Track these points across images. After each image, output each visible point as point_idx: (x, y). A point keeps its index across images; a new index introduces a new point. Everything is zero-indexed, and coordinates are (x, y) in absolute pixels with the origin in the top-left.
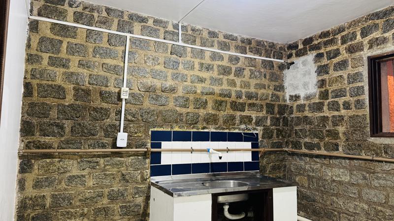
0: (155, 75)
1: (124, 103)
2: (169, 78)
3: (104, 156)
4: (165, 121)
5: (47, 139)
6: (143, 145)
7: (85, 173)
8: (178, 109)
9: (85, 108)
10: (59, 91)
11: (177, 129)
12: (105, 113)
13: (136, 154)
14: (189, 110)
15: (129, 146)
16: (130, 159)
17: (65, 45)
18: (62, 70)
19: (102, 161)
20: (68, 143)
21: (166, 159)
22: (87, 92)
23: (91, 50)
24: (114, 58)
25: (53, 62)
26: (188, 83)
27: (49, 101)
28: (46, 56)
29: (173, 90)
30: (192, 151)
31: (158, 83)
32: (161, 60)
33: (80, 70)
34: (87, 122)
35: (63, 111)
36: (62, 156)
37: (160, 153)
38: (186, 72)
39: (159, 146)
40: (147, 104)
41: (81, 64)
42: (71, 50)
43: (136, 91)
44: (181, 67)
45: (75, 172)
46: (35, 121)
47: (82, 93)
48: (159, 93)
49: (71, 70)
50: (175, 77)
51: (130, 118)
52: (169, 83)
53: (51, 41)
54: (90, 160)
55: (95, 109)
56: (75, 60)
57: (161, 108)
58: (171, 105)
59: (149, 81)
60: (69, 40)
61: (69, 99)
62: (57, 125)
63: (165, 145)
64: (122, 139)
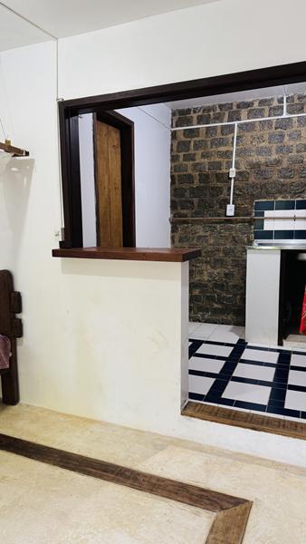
0: (260, 152)
1: (233, 180)
2: (274, 152)
3: (220, 223)
4: (268, 194)
5: (185, 211)
6: (249, 214)
7: (208, 234)
8: (282, 180)
9: (206, 188)
10: (190, 178)
11: (280, 199)
12: (220, 190)
13: (243, 221)
14: (293, 180)
15: (236, 214)
16: (238, 225)
17: (192, 144)
18: (191, 162)
19: (218, 226)
20: (197, 214)
21: (268, 226)
22: (207, 176)
23: (209, 143)
24: (226, 145)
25: (186, 158)
26: (294, 154)
27: (185, 186)
28: (181, 154)
29: (278, 162)
30: (295, 219)
31: (262, 159)
32: (266, 137)
33: (203, 160)
34: (208, 198)
35: (192, 191)
36: (194, 223)
37: (263, 220)
38: (291, 143)
39: (263, 214)
40: (252, 179)
41: (203, 156)
42: (197, 146)
43: (243, 168)
44: (286, 138)
45: (201, 233)
46: (177, 200)
47: (205, 178)
48: (263, 168)
49: (197, 161)
50: (280, 150)
51: (237, 192)
52: (274, 156)
53: (184, 142)
54: (210, 225)
55: (212, 188)
56: (199, 152)
57: (266, 181)
58: (275, 177)
59: (255, 158)
60: (195, 139)
61: (196, 183)
62: (190, 202)
63: (268, 213)
64: (230, 210)
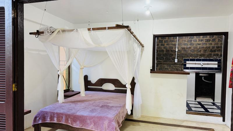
0: (185, 44)
1: (177, 52)
2: (189, 45)
3: (172, 64)
4: (187, 57)
5: (160, 61)
6: (182, 62)
7: (168, 68)
8: (191, 53)
9: (168, 54)
10: (163, 51)
11: (191, 58)
12: (173, 55)
13: (180, 64)
14: (195, 53)
15: (178, 62)
16: (178, 65)
17: (164, 41)
18: (163, 46)
19: (172, 65)
20: (165, 61)
21: (187, 66)
22: (168, 51)
23: (169, 41)
24: (174, 42)
25: (161, 45)
26: (195, 46)
27: (161, 53)
28: (160, 44)
29: (190, 48)
30: (195, 64)
31: (185, 47)
32: (187, 40)
33: (167, 46)
34: (168, 57)
35: (164, 55)
36: (164, 64)
37: (186, 64)
38: (194, 43)
39: (186, 62)
40: (182, 52)
41: (167, 45)
42: (165, 42)
43: (180, 49)
44: (193, 41)
45: (166, 67)
46: (158, 57)
47: (167, 51)
48: (186, 49)
49: (165, 46)
50: (191, 44)
51: (178, 56)
52: (189, 46)
53: (161, 40)
54: (169, 65)
55: (170, 54)
56: (166, 44)
57: (186, 53)
58: (189, 52)
59: (183, 46)
60: (164, 40)
61: (165, 52)
62: (162, 58)
63: (187, 62)
64: (176, 61)
